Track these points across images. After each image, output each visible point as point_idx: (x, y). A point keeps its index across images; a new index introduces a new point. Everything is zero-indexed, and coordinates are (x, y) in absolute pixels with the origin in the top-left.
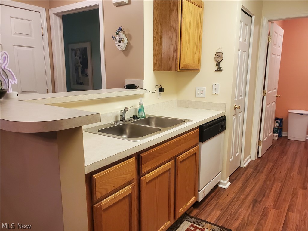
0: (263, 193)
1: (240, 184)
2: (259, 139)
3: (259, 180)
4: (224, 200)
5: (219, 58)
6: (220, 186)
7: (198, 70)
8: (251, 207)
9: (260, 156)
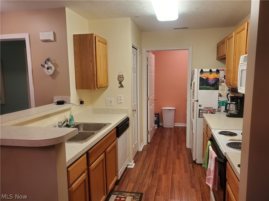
0: (156, 166)
1: (140, 163)
2: (148, 130)
3: (152, 158)
4: (133, 176)
5: (121, 79)
6: (129, 167)
7: (107, 87)
8: (151, 176)
9: (149, 142)
